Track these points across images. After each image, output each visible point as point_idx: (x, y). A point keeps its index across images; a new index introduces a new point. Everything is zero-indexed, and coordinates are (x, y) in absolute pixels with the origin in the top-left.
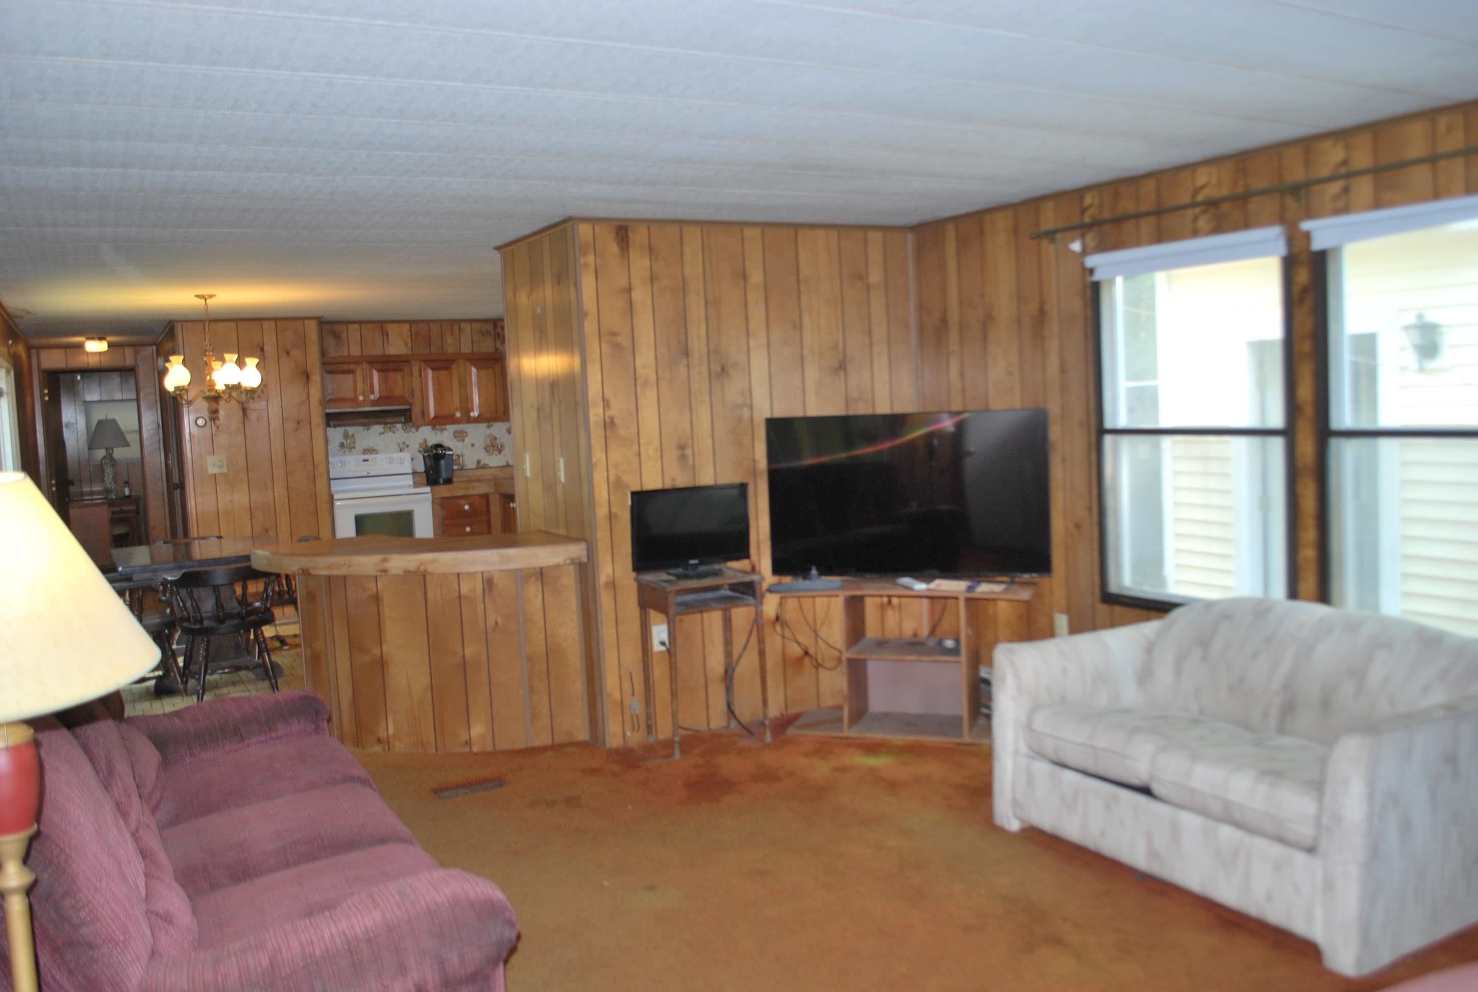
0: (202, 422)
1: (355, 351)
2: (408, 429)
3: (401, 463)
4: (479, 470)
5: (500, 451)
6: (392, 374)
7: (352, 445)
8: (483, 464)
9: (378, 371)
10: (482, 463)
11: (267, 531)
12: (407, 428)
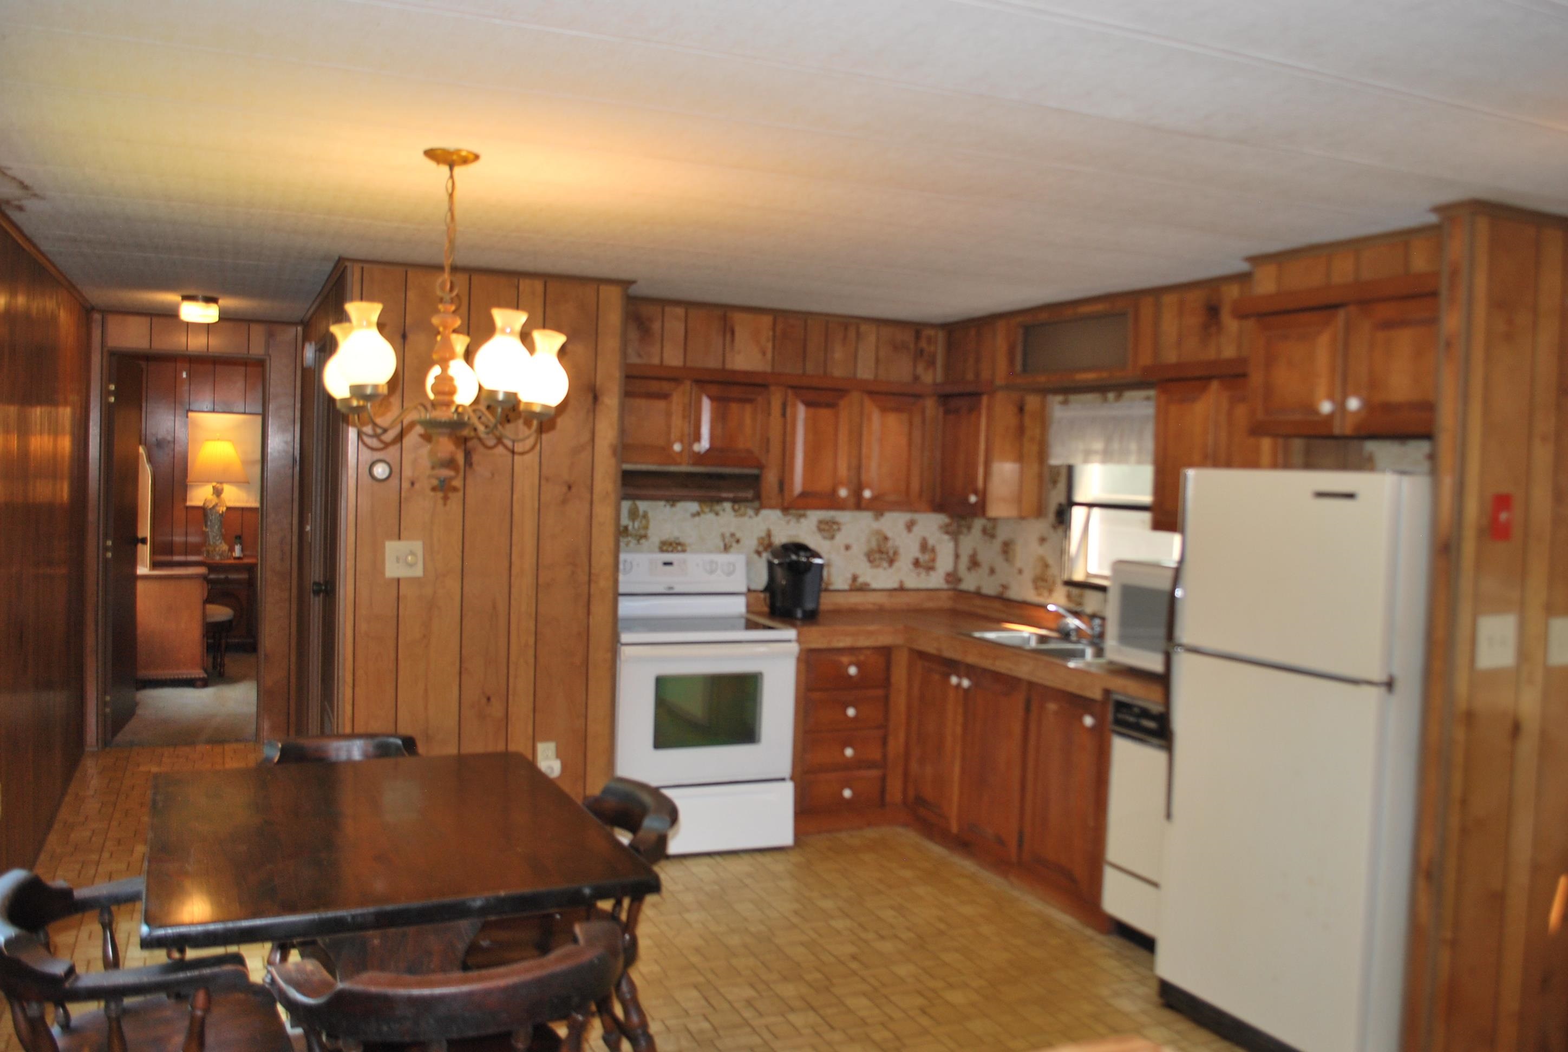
0: (384, 471)
1: (673, 358)
2: (743, 509)
3: (729, 574)
4: (854, 593)
5: (891, 562)
6: (734, 407)
7: (642, 532)
8: (861, 584)
9: (712, 398)
10: (861, 580)
11: (489, 699)
12: (739, 508)
